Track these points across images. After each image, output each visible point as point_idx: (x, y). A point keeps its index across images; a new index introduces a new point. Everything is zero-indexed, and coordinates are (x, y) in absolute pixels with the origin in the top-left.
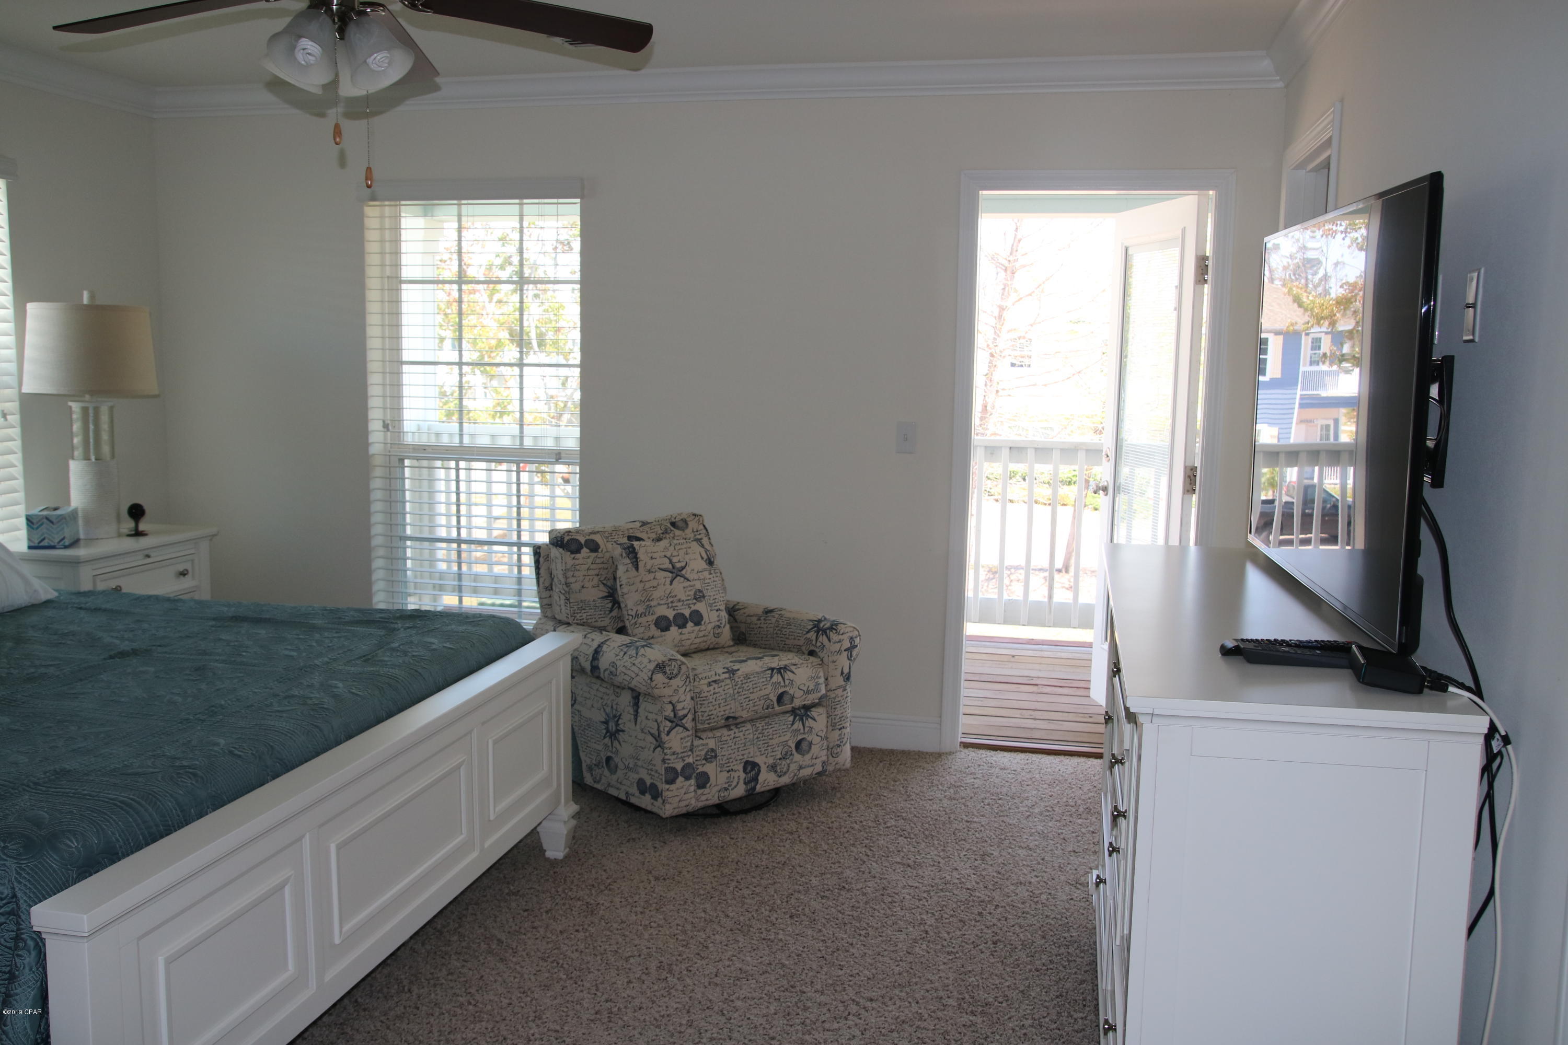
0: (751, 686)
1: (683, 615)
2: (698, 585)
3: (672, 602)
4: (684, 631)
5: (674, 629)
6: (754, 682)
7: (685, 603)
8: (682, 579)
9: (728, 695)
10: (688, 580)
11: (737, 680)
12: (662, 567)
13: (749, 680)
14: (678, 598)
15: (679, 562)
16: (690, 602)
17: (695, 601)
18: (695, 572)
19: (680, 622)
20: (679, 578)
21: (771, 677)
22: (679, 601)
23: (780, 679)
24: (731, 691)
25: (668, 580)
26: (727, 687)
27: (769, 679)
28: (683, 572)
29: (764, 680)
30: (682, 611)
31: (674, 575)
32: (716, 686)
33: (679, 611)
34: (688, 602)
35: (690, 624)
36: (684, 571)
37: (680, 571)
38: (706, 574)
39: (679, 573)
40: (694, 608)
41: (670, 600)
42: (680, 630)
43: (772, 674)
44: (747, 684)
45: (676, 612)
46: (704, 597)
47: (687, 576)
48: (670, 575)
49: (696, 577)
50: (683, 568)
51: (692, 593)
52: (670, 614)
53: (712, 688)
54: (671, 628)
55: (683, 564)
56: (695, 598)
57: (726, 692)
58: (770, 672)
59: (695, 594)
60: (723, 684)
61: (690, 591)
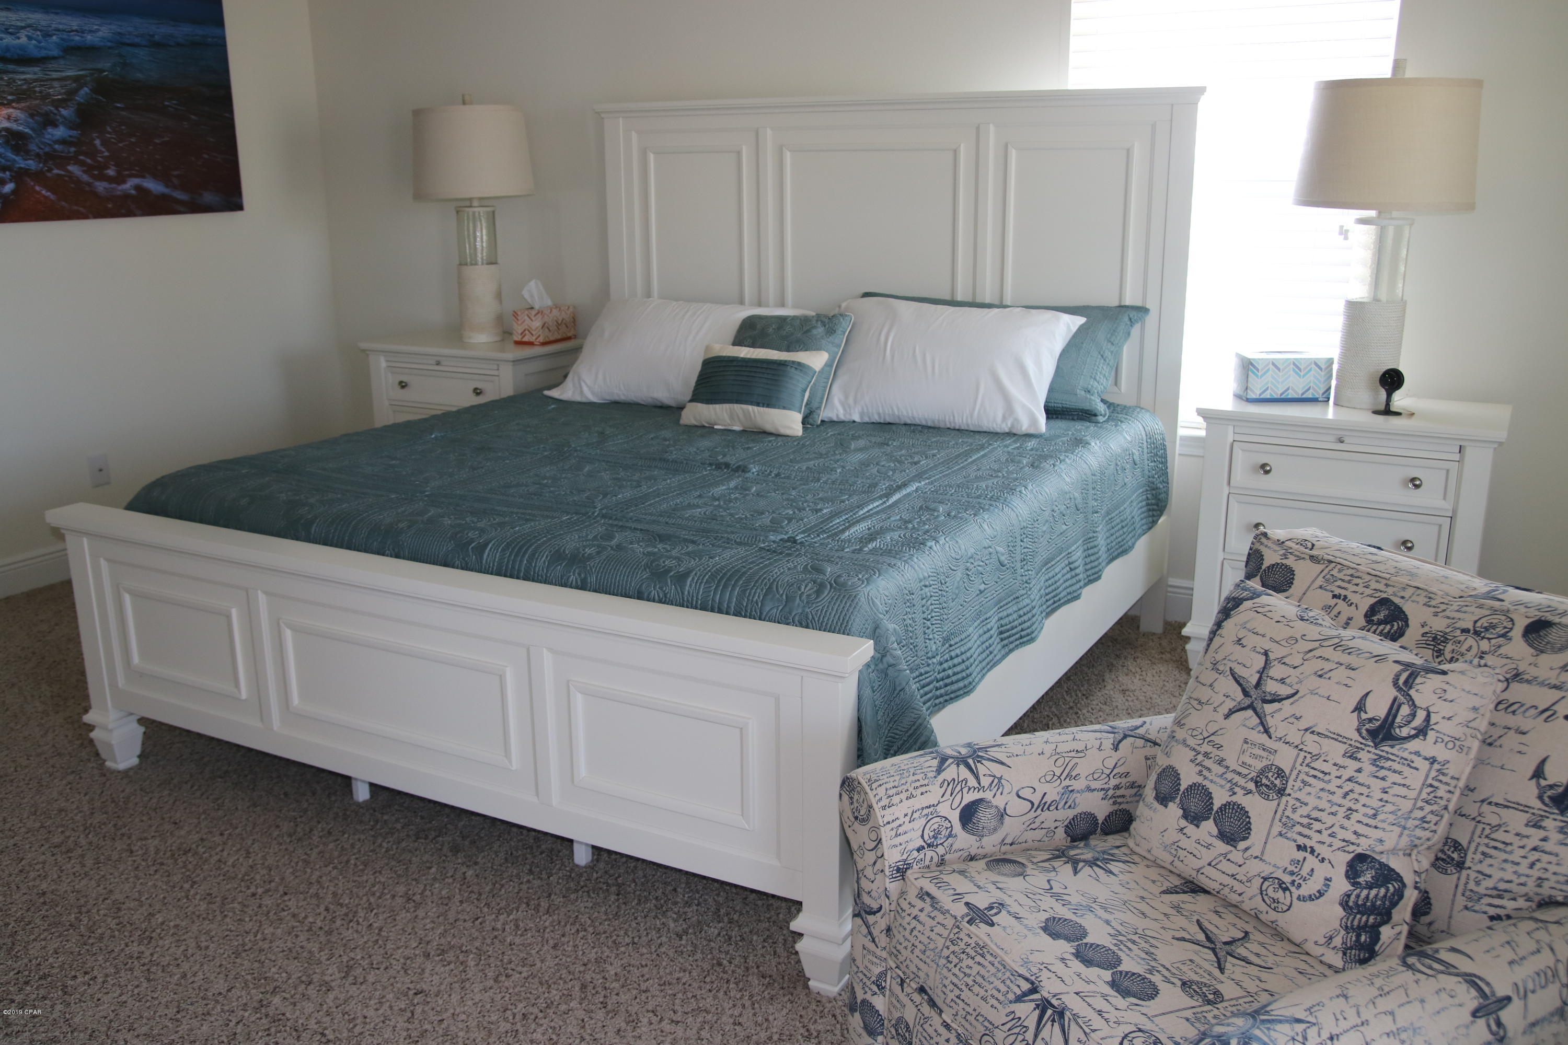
0: (973, 972)
1: (1209, 795)
2: (1285, 758)
3: (1206, 755)
4: (1190, 829)
5: (1174, 810)
6: (983, 972)
7: (1230, 776)
8: (1256, 720)
9: (932, 946)
10: (1266, 731)
11: (962, 935)
12: (1239, 670)
13: (978, 958)
14: (1221, 754)
15: (1282, 681)
16: (1242, 781)
17: (1251, 786)
18: (1303, 724)
19: (1195, 805)
20: (1250, 712)
21: (1019, 999)
22: (1220, 762)
23: (1031, 1023)
24: (940, 942)
25: (1230, 704)
26: (939, 929)
27: (1011, 996)
28: (1269, 708)
29: (1003, 988)
30: (1212, 788)
31: (1247, 702)
32: (928, 908)
33: (1205, 783)
34: (1237, 778)
35: (1209, 826)
36: (1276, 705)
37: (1265, 701)
38: (1336, 751)
39: (1259, 705)
40: (1240, 798)
41: (1206, 748)
42: (1183, 823)
43: (1025, 994)
44: (970, 962)
45: (1199, 779)
46: (1281, 792)
47: (1270, 721)
48: (1239, 695)
49: (1295, 738)
50: (1276, 699)
51: (1259, 765)
52: (1189, 776)
53: (919, 904)
54: (1171, 804)
55: (1284, 691)
56: (1257, 783)
57: (933, 935)
58: (1026, 986)
59: (1262, 772)
60: (940, 918)
61: (1256, 757)
